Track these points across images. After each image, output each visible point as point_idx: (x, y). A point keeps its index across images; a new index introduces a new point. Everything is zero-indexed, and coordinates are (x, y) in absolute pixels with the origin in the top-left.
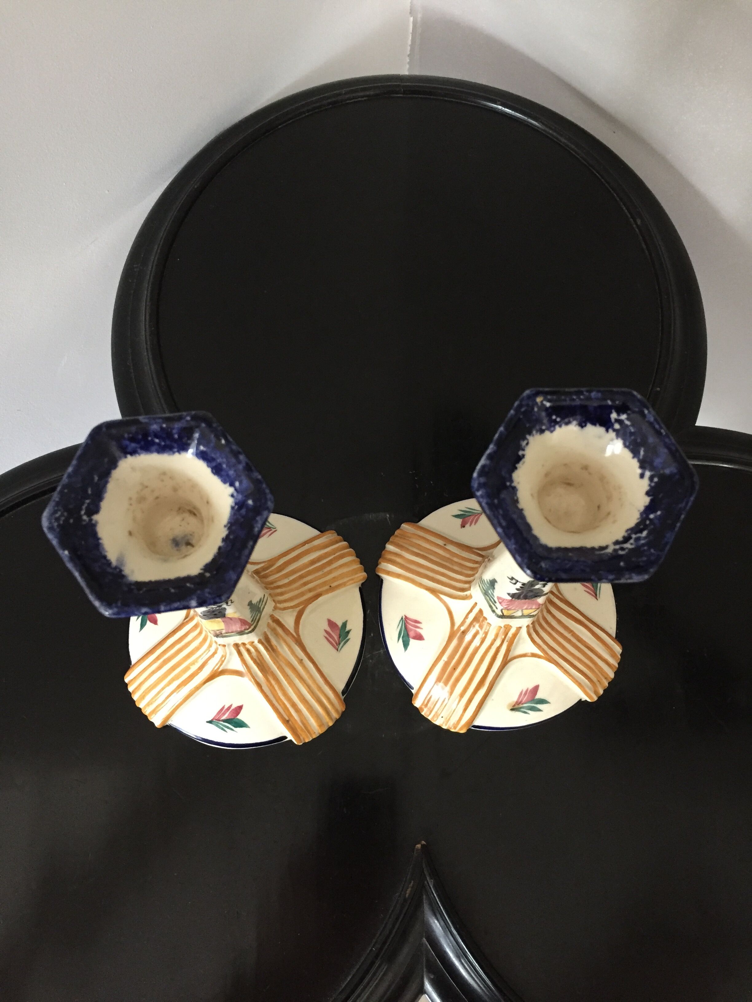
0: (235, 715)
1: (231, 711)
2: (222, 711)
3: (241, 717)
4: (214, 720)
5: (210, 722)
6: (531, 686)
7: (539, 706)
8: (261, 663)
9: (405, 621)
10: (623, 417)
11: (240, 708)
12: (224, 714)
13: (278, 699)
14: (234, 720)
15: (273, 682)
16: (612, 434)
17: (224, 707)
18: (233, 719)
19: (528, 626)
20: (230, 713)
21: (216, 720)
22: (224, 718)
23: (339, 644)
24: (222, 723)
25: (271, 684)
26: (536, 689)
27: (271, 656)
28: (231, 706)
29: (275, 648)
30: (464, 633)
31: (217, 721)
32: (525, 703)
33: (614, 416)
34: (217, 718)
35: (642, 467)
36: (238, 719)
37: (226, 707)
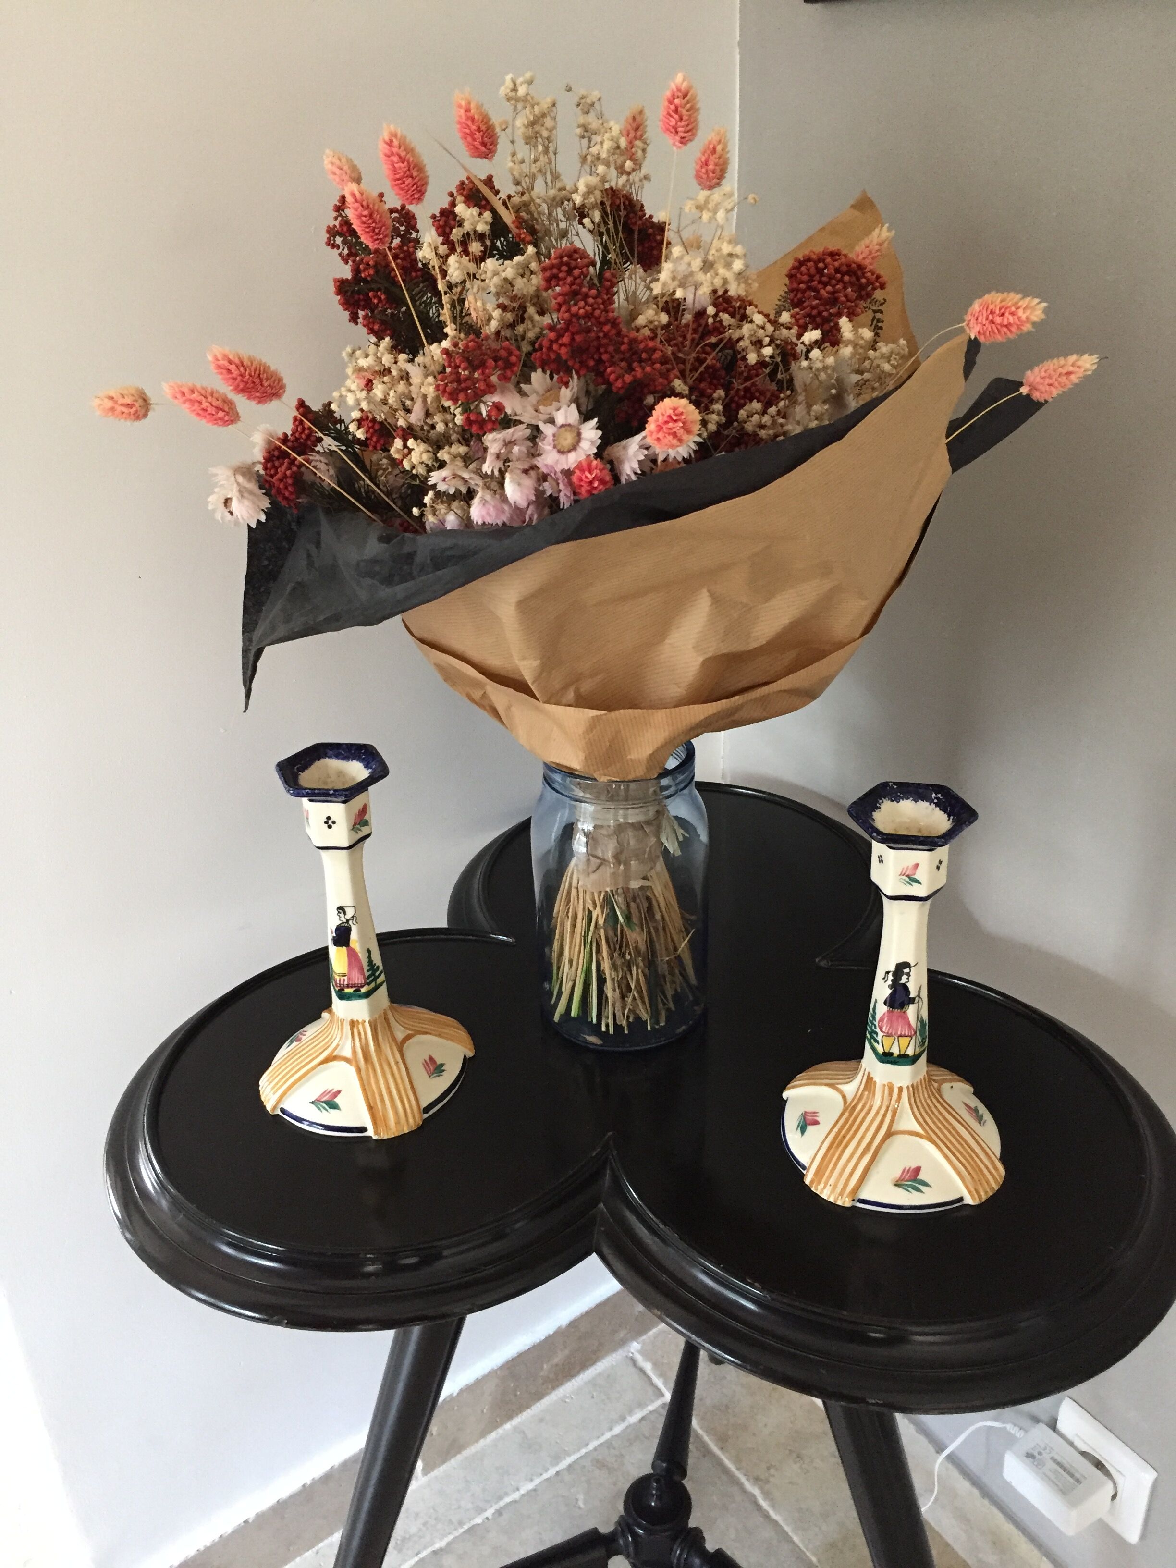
6: (914, 1166)
7: (920, 1187)
9: (805, 1115)
10: (939, 795)
16: (933, 805)
19: (908, 1087)
26: (918, 1170)
30: (854, 1108)
32: (907, 1181)
33: (934, 795)
35: (949, 817)
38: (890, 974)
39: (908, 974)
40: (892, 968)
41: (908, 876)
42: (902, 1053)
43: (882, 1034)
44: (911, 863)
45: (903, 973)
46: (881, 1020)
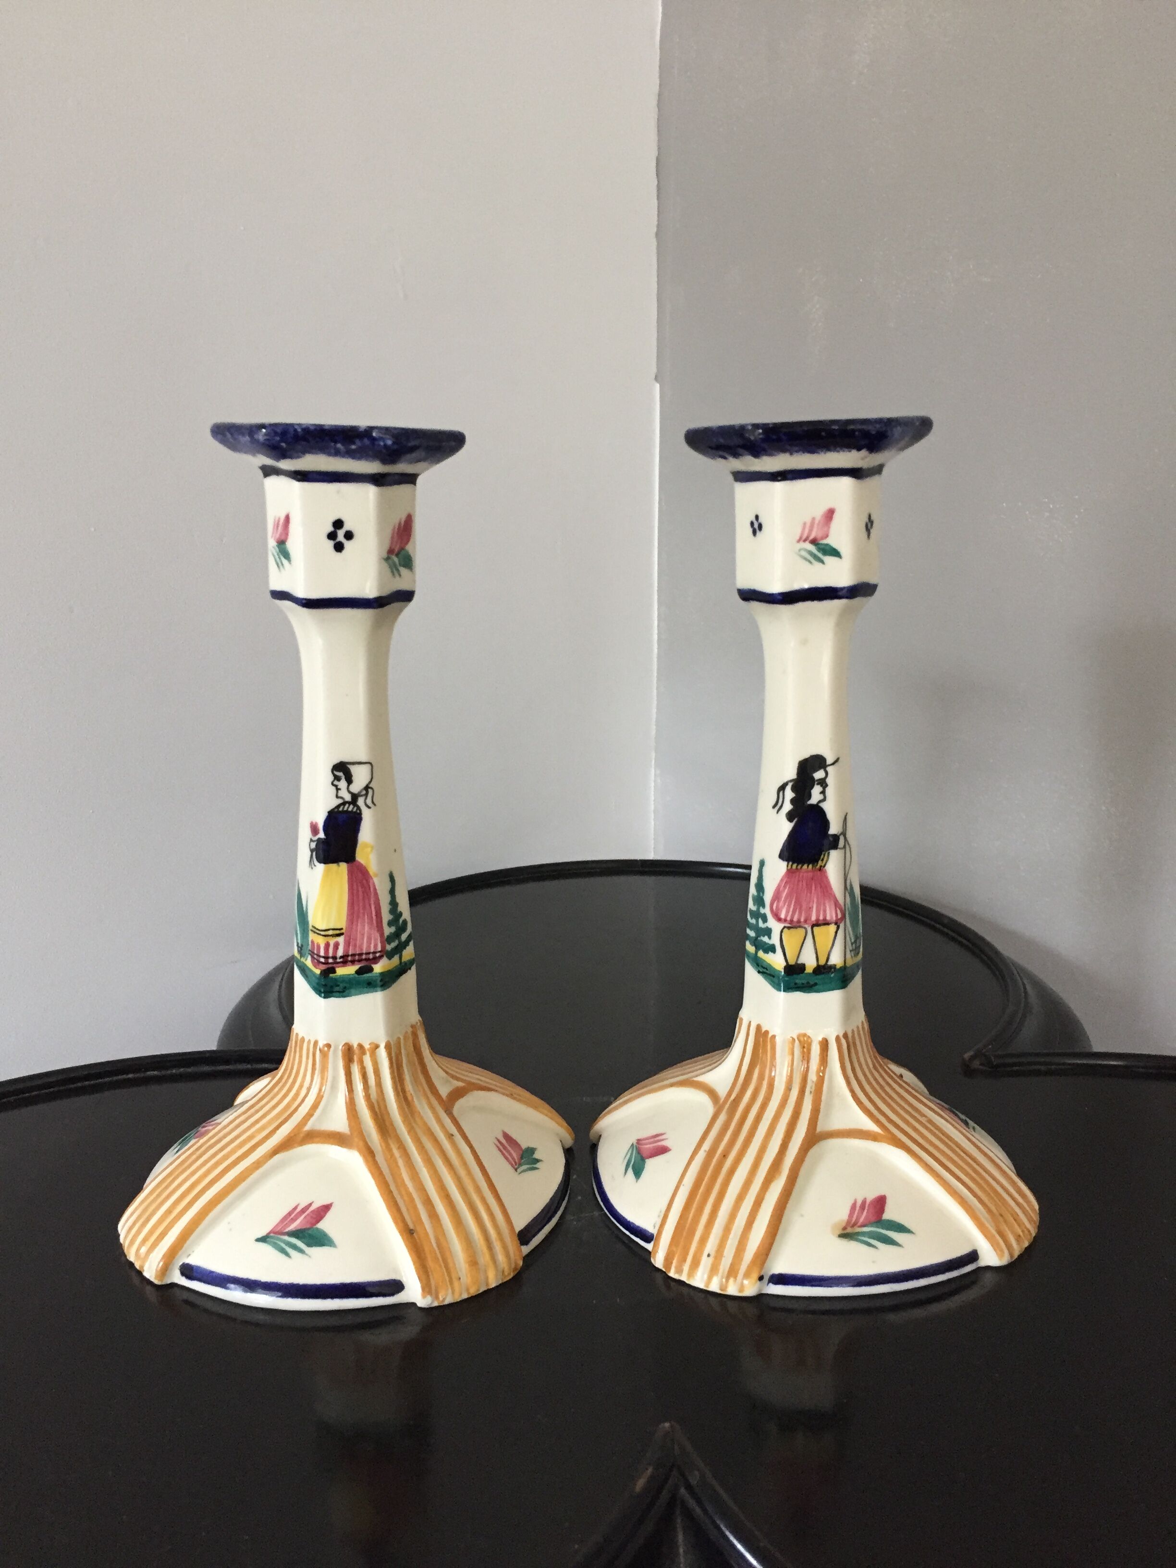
0: (314, 1221)
1: (308, 1214)
2: (290, 1217)
3: (324, 1225)
4: (272, 1235)
5: (263, 1239)
6: (870, 1195)
8: (382, 1115)
9: (638, 1146)
11: (326, 1208)
12: (293, 1220)
13: (400, 1184)
14: (310, 1232)
15: (396, 1153)
17: (296, 1208)
18: (309, 1229)
19: (838, 1040)
20: (305, 1217)
21: (275, 1233)
22: (292, 1227)
23: (520, 1165)
24: (286, 1238)
25: (392, 1155)
26: (881, 1202)
27: (400, 1108)
28: (310, 1205)
29: (409, 1098)
30: (737, 1100)
31: (276, 1236)
32: (867, 1226)
34: (279, 1229)
36: (317, 1229)
37: (299, 1209)
38: (788, 790)
39: (823, 783)
40: (791, 773)
41: (814, 542)
42: (822, 962)
43: (781, 926)
44: (819, 512)
45: (812, 782)
46: (776, 897)
